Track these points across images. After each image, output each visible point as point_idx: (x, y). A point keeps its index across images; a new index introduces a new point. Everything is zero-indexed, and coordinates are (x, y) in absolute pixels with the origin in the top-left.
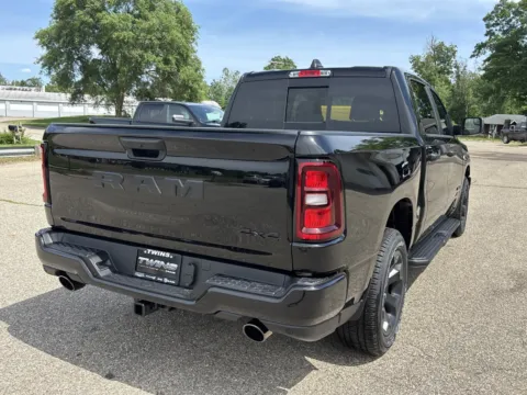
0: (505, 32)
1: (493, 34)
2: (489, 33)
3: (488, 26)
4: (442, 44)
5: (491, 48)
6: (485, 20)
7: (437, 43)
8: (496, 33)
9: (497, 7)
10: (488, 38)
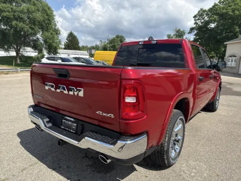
0: (202, 23)
1: (197, 24)
2: (196, 23)
3: (195, 20)
4: (179, 30)
5: (196, 29)
6: (194, 17)
7: (178, 29)
8: (199, 23)
9: (199, 12)
10: (195, 25)
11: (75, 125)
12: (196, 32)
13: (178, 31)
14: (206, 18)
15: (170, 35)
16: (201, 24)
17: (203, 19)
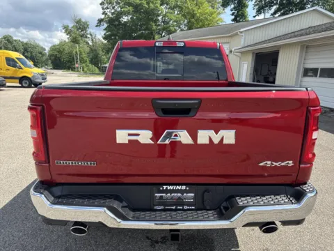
11: (193, 195)
12: (106, 25)
13: (79, 22)
14: (116, 7)
15: (68, 26)
16: (111, 16)
17: (114, 8)
